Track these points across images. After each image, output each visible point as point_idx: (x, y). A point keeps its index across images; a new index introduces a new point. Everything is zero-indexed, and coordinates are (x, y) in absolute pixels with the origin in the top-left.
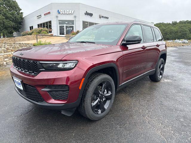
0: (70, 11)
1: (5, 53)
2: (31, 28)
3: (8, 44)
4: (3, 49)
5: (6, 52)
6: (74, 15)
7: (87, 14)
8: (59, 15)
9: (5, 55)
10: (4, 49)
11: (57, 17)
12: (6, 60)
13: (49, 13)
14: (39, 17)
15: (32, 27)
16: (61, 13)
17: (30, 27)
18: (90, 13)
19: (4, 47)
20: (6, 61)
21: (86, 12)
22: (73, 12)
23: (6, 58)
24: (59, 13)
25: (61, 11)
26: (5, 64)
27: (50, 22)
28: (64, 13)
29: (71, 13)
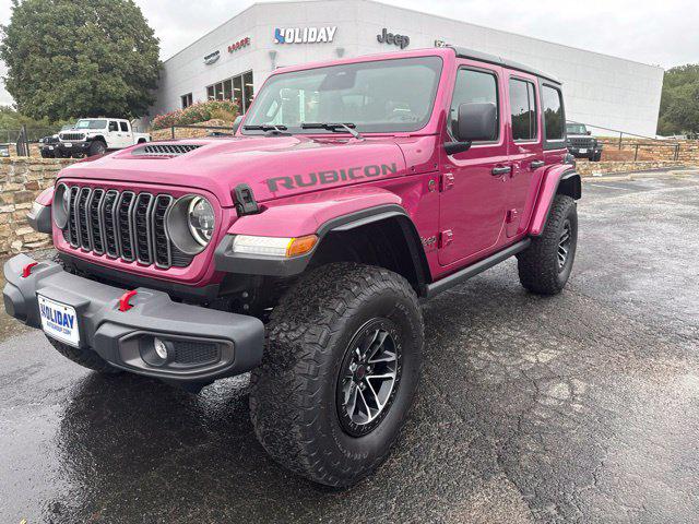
0: (323, 31)
1: (20, 202)
2: (187, 99)
3: (34, 167)
4: (9, 186)
5: (23, 198)
6: (337, 44)
7: (386, 38)
8: (281, 49)
9: (22, 214)
10: (16, 186)
11: (273, 55)
12: (20, 232)
13: (246, 42)
14: (212, 59)
15: (190, 96)
16: (287, 40)
17: (184, 98)
18: (398, 36)
19: (13, 179)
20: (22, 236)
21: (384, 31)
22: (331, 34)
23: (21, 224)
24: (281, 40)
25: (289, 33)
26: (19, 249)
27: (249, 77)
28: (297, 40)
29: (325, 40)
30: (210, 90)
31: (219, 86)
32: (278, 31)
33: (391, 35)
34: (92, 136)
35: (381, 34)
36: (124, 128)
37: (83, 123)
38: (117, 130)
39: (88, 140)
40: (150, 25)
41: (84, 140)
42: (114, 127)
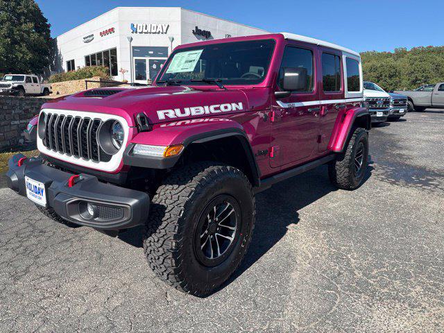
0: (160, 26)
2: (71, 64)
6: (170, 34)
7: (198, 32)
8: (135, 36)
11: (130, 39)
13: (112, 30)
14: (89, 39)
16: (138, 31)
17: (69, 63)
18: (204, 31)
21: (197, 27)
22: (165, 28)
25: (139, 26)
27: (114, 51)
28: (145, 31)
29: (161, 31)
30: (87, 58)
31: (93, 56)
32: (133, 25)
33: (201, 30)
34: (16, 85)
35: (194, 29)
36: (35, 81)
37: (9, 77)
38: (31, 82)
39: (13, 88)
40: (44, 16)
41: (11, 87)
42: (28, 80)
